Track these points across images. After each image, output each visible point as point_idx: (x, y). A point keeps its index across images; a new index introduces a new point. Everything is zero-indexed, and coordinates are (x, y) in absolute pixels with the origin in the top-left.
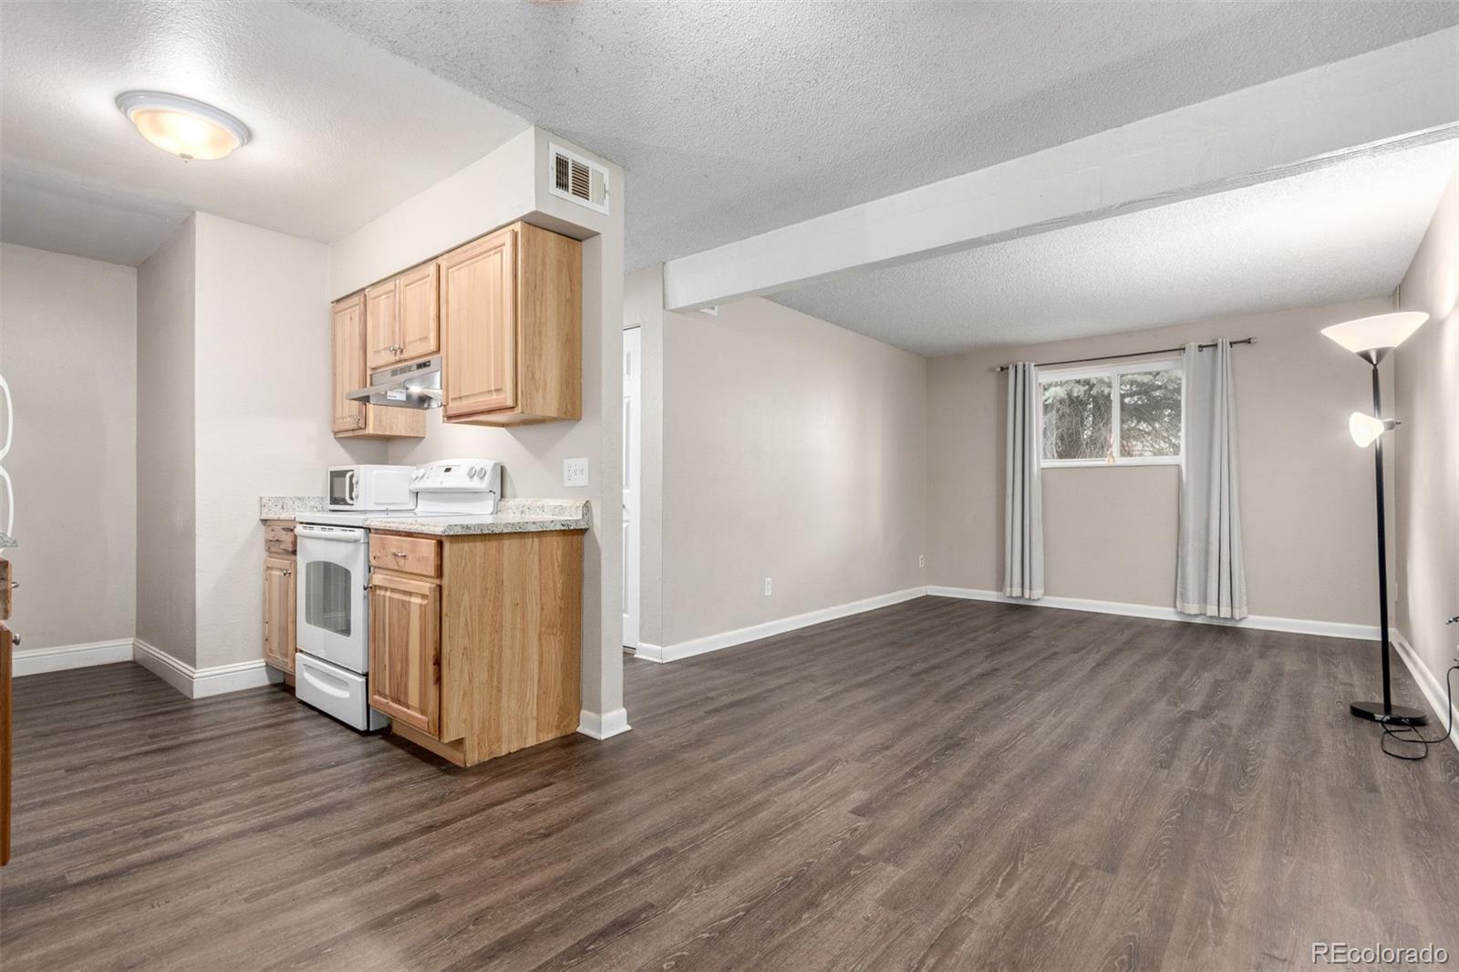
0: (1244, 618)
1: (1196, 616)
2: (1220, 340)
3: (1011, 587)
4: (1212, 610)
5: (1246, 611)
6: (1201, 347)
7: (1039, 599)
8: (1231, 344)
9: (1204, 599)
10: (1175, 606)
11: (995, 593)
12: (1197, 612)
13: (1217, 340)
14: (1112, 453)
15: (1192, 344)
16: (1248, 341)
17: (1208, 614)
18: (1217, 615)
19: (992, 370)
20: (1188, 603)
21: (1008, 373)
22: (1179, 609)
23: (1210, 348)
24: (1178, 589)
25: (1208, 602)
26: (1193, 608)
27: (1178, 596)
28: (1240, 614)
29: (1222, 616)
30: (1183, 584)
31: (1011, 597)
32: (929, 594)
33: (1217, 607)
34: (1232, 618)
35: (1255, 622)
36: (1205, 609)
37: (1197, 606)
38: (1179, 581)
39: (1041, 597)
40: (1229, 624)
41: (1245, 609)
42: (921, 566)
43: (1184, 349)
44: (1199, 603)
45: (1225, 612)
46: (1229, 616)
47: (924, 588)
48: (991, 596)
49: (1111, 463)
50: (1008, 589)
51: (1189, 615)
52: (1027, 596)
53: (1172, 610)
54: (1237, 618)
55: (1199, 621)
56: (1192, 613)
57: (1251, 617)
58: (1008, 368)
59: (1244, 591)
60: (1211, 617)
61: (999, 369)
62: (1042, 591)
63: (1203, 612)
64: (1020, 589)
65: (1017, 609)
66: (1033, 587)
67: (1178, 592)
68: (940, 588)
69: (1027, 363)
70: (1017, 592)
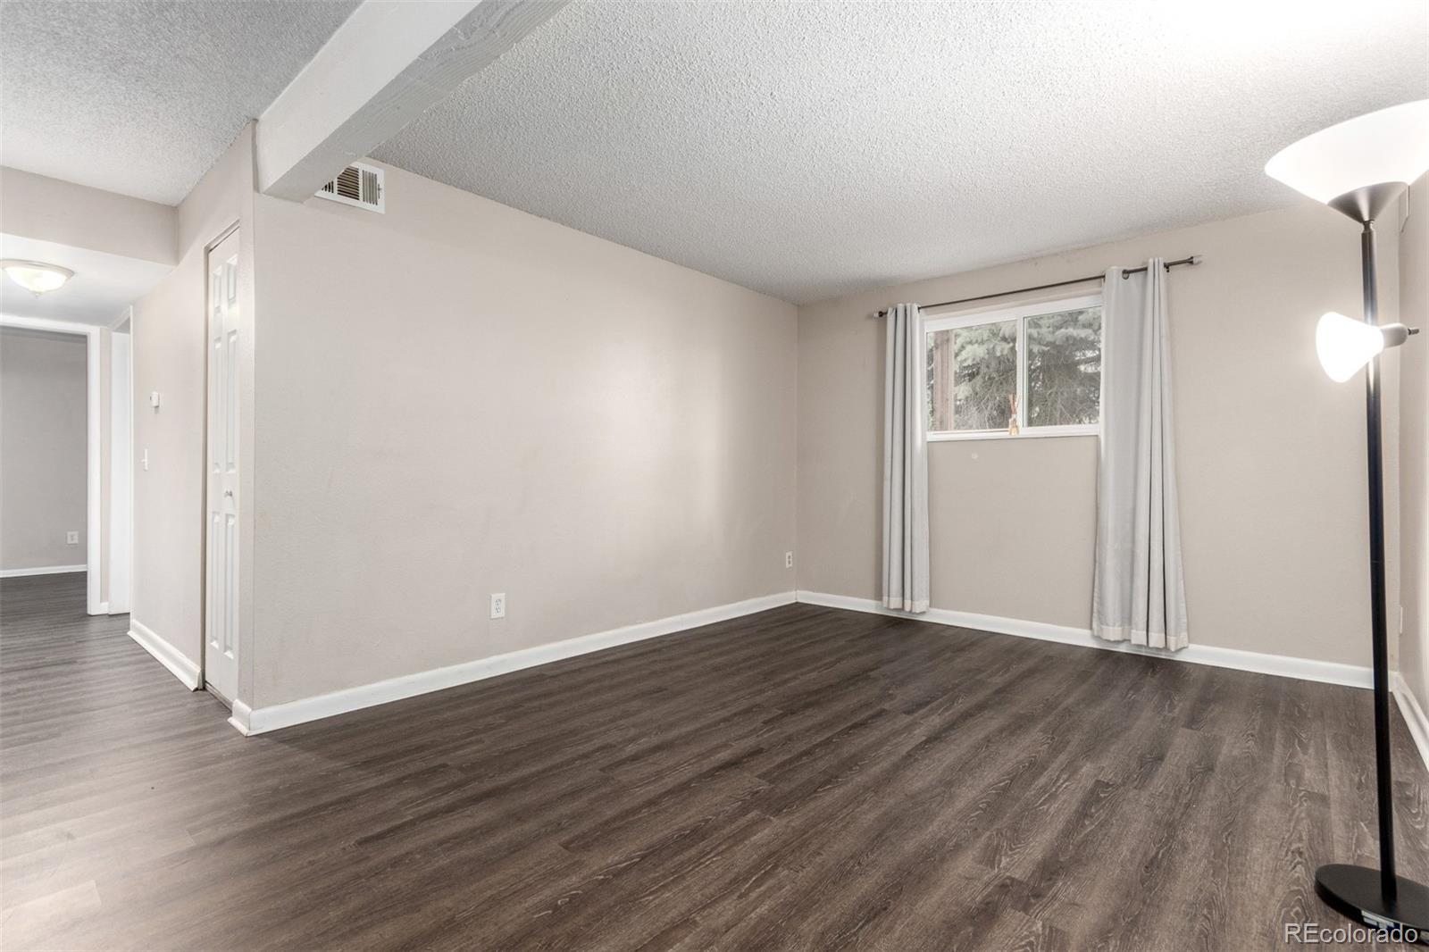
0: (1184, 648)
1: (1118, 642)
2: (1151, 261)
3: (889, 596)
4: (1138, 637)
5: (1186, 639)
6: (1126, 273)
7: (923, 613)
8: (1167, 266)
9: (1128, 619)
10: (1091, 628)
11: (873, 602)
12: (1118, 638)
13: (1147, 263)
14: (1015, 420)
15: (1114, 267)
16: (1190, 262)
17: (1133, 642)
18: (1145, 644)
19: (870, 317)
20: (1107, 625)
21: (886, 318)
22: (1096, 633)
23: (1139, 274)
24: (1095, 604)
25: (1134, 626)
26: (1113, 632)
27: (1095, 615)
28: (1176, 645)
29: (1152, 644)
30: (1101, 598)
31: (888, 609)
32: (800, 601)
33: (1145, 632)
34: (1166, 648)
35: (1199, 654)
36: (1130, 633)
37: (1118, 629)
38: (1096, 595)
39: (924, 610)
40: (1163, 656)
41: (1184, 635)
42: (787, 566)
43: (1104, 277)
44: (1122, 625)
45: (1156, 640)
46: (1161, 645)
47: (794, 593)
48: (867, 606)
49: (1014, 435)
50: (885, 598)
51: (1109, 641)
52: (907, 608)
53: (1087, 632)
54: (1173, 649)
55: (1123, 649)
56: (1112, 639)
57: (1192, 646)
58: (886, 313)
59: (1183, 611)
60: (1140, 646)
61: (877, 315)
62: (928, 602)
63: (1127, 638)
64: (900, 599)
65: (897, 624)
66: (916, 597)
67: (1095, 610)
68: (811, 593)
69: (908, 305)
70: (895, 602)
